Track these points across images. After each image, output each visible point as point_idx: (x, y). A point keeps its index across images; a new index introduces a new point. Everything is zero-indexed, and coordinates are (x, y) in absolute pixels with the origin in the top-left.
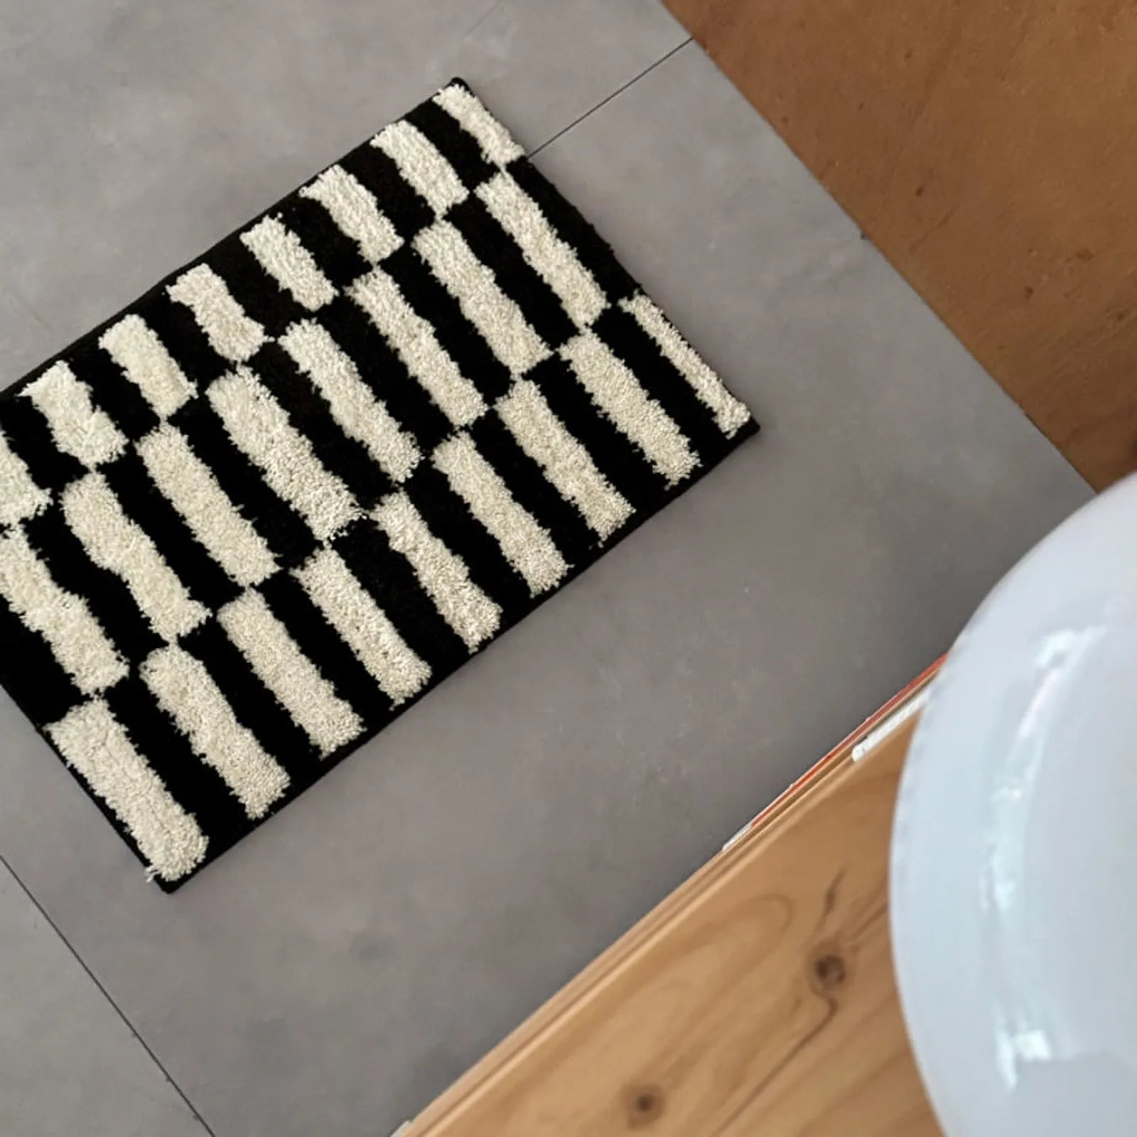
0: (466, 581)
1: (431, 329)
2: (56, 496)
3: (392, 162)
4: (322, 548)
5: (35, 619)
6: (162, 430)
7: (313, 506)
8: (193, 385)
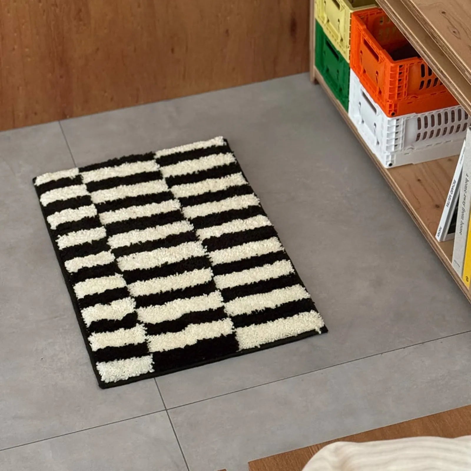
0: (244, 221)
1: (134, 207)
2: (140, 323)
3: (57, 201)
4: (208, 255)
5: (192, 341)
6: (130, 288)
7: (189, 253)
8: (117, 274)
